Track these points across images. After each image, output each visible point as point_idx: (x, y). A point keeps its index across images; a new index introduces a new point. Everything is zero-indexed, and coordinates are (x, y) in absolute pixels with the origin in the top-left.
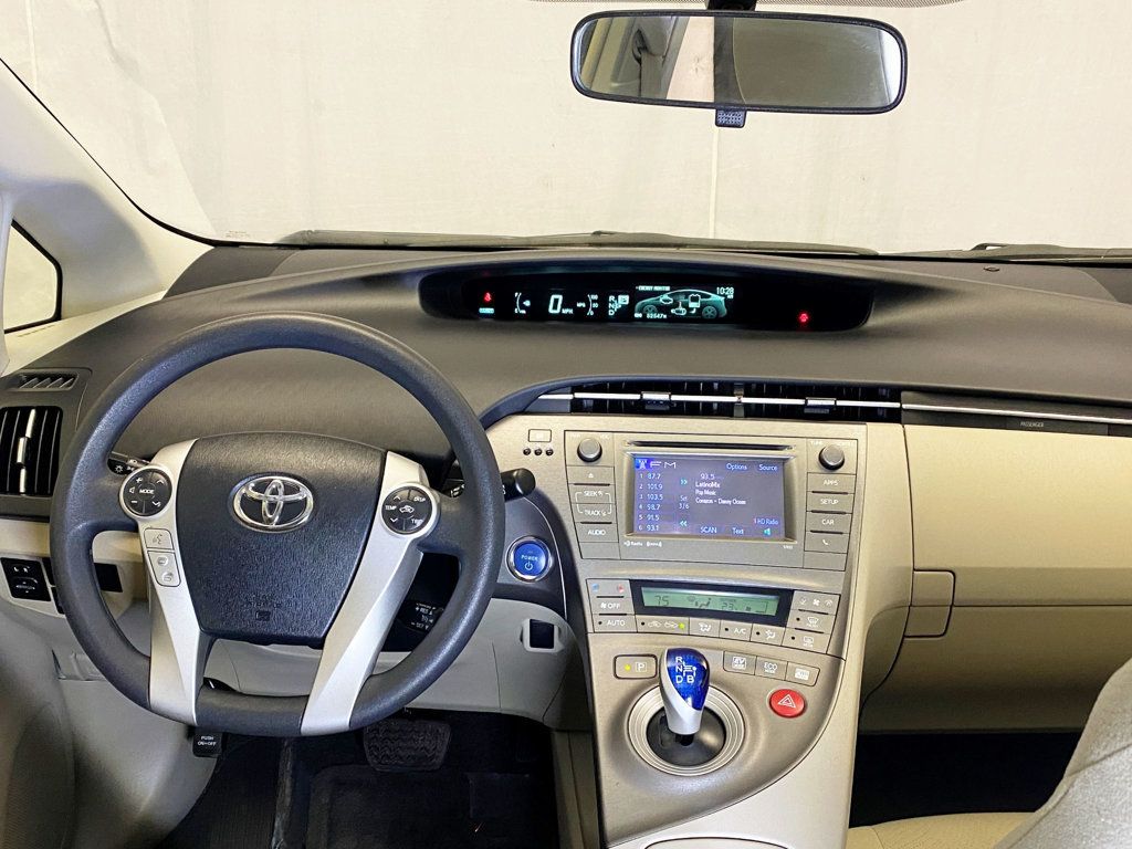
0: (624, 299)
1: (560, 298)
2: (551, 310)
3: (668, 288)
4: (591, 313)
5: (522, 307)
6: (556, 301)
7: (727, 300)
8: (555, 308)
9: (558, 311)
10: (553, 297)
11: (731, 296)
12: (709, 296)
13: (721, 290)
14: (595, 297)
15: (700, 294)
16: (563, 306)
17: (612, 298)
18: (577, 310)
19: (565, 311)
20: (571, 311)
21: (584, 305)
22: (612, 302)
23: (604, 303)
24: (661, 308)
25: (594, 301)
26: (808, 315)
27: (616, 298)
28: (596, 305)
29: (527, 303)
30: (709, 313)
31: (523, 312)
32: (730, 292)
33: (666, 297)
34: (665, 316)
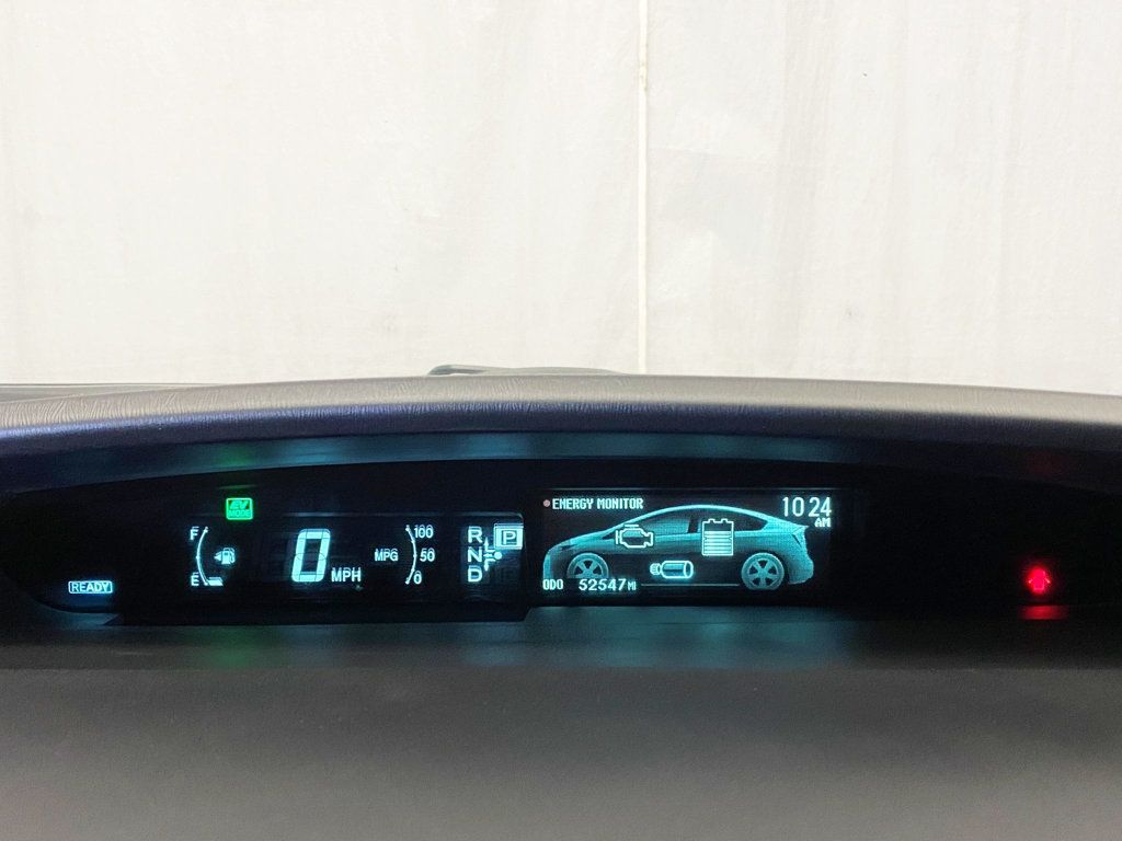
0: (509, 537)
1: (324, 537)
2: (298, 575)
3: (637, 503)
4: (417, 578)
5: (213, 568)
6: (313, 546)
7: (814, 537)
8: (310, 566)
9: (318, 576)
10: (304, 537)
11: (824, 523)
12: (758, 524)
13: (794, 504)
14: (427, 532)
15: (730, 515)
16: (335, 561)
17: (474, 533)
18: (374, 571)
19: (338, 576)
20: (356, 575)
21: (393, 555)
22: (476, 545)
23: (451, 548)
24: (620, 563)
25: (423, 543)
26: (1056, 574)
27: (488, 534)
28: (429, 555)
29: (227, 557)
30: (763, 573)
31: (216, 582)
32: (823, 512)
33: (631, 528)
34: (633, 585)
